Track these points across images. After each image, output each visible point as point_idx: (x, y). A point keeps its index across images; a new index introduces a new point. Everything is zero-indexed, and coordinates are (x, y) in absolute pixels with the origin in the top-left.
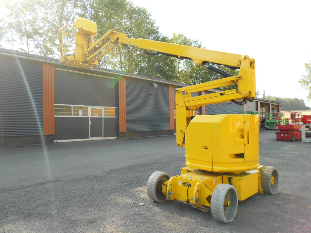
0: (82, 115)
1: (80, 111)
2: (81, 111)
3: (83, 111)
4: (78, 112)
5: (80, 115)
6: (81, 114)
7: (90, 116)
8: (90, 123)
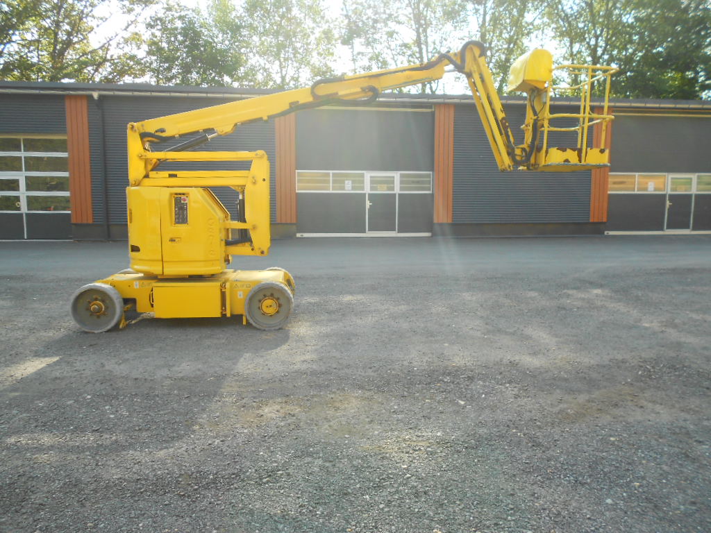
0: (350, 188)
1: (346, 182)
2: (350, 182)
3: (353, 182)
4: (344, 183)
5: (346, 188)
6: (348, 188)
7: (367, 190)
8: (368, 204)
